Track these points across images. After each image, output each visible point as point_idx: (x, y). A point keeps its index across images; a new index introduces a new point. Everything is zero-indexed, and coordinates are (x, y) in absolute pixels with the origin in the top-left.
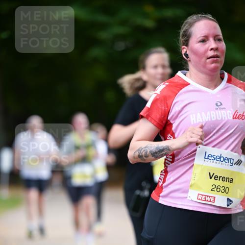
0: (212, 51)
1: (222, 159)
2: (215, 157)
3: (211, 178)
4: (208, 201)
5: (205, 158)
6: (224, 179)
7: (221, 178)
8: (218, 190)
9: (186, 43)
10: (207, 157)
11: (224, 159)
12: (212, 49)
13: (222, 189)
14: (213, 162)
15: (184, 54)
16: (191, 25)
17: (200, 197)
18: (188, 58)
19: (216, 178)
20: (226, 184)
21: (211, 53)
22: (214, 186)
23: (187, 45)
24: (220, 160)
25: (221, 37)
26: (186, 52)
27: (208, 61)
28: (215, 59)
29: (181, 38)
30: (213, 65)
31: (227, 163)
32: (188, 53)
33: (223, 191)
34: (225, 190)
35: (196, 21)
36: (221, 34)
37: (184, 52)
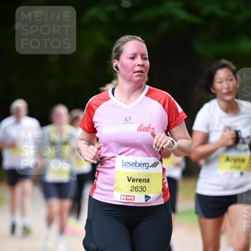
0: (139, 67)
1: (137, 165)
2: (131, 163)
3: (129, 181)
4: (129, 200)
5: (123, 165)
6: (140, 180)
7: (138, 180)
8: (137, 190)
9: (118, 58)
10: (124, 164)
11: (140, 165)
12: (139, 65)
13: (139, 189)
14: (130, 168)
15: (115, 67)
16: (124, 43)
17: (122, 197)
18: (118, 70)
19: (134, 180)
20: (143, 184)
21: (138, 69)
22: (133, 187)
23: (118, 59)
24: (136, 166)
25: (147, 56)
26: (117, 65)
27: (135, 74)
28: (140, 73)
29: (113, 53)
30: (138, 78)
31: (142, 168)
32: (118, 66)
33: (141, 190)
34: (143, 189)
35: (127, 41)
36: (147, 53)
37: (115, 64)
